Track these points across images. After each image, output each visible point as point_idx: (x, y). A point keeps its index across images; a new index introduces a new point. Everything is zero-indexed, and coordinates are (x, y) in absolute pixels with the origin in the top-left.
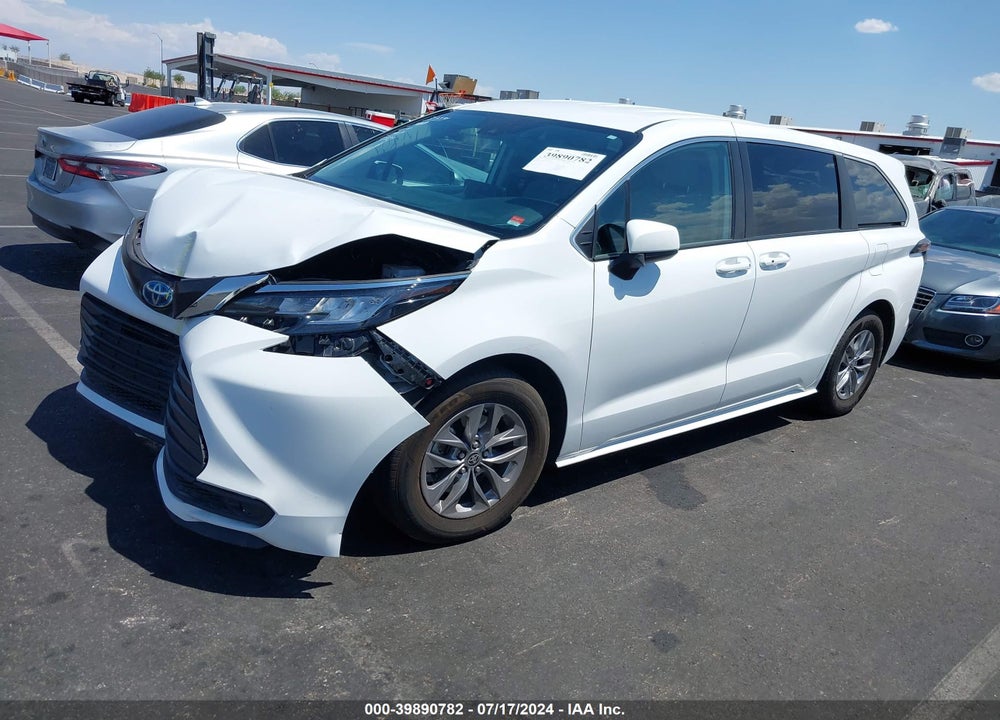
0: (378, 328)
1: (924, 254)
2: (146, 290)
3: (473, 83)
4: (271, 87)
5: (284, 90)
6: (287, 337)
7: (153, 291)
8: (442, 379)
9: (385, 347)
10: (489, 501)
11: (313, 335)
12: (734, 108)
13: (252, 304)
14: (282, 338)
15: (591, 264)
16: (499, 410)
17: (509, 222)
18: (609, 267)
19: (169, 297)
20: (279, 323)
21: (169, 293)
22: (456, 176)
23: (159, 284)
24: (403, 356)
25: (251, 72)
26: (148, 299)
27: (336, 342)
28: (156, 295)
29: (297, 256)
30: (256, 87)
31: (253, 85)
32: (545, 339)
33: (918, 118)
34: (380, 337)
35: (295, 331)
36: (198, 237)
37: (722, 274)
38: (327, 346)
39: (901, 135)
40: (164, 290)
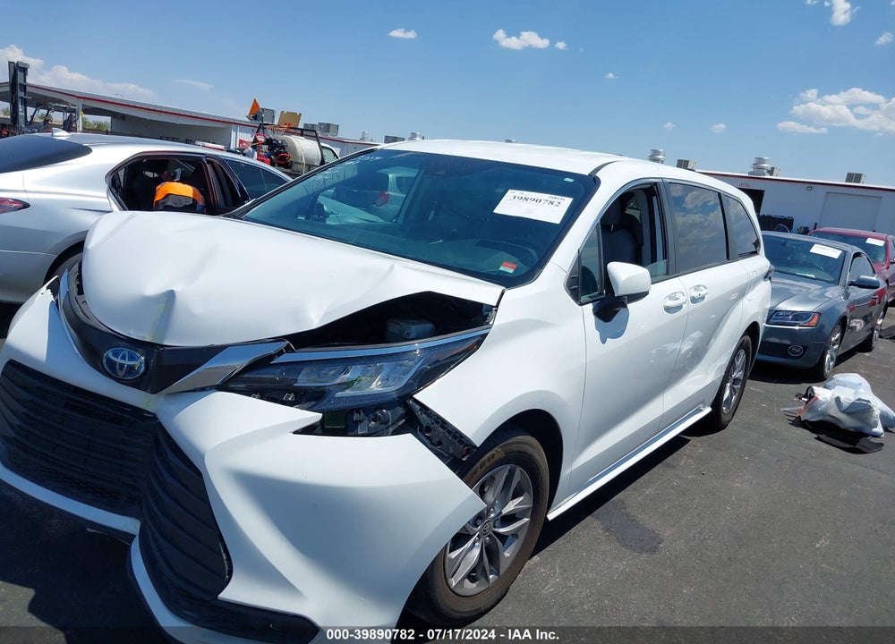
0: (414, 396)
1: (770, 278)
2: (109, 360)
3: (297, 117)
4: (82, 116)
5: (92, 119)
6: (320, 416)
7: (118, 360)
8: (475, 447)
9: (423, 417)
10: (491, 577)
11: (344, 410)
12: (656, 152)
13: (265, 376)
14: (314, 417)
15: (580, 307)
16: (519, 474)
17: (502, 268)
18: (594, 310)
19: (140, 367)
20: (301, 398)
21: (140, 362)
22: (325, 208)
23: (126, 352)
24: (441, 426)
25: (60, 101)
26: (110, 371)
27: (371, 416)
28: (122, 366)
29: (315, 319)
30: (71, 116)
31: (68, 114)
32: (552, 390)
33: (760, 160)
34: (418, 407)
35: (324, 405)
36: (178, 297)
37: (668, 309)
38: (361, 421)
39: (747, 175)
40: (132, 358)
